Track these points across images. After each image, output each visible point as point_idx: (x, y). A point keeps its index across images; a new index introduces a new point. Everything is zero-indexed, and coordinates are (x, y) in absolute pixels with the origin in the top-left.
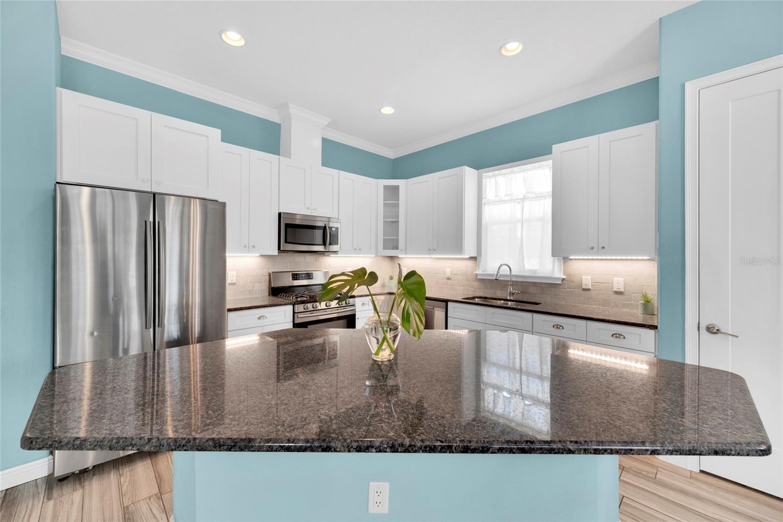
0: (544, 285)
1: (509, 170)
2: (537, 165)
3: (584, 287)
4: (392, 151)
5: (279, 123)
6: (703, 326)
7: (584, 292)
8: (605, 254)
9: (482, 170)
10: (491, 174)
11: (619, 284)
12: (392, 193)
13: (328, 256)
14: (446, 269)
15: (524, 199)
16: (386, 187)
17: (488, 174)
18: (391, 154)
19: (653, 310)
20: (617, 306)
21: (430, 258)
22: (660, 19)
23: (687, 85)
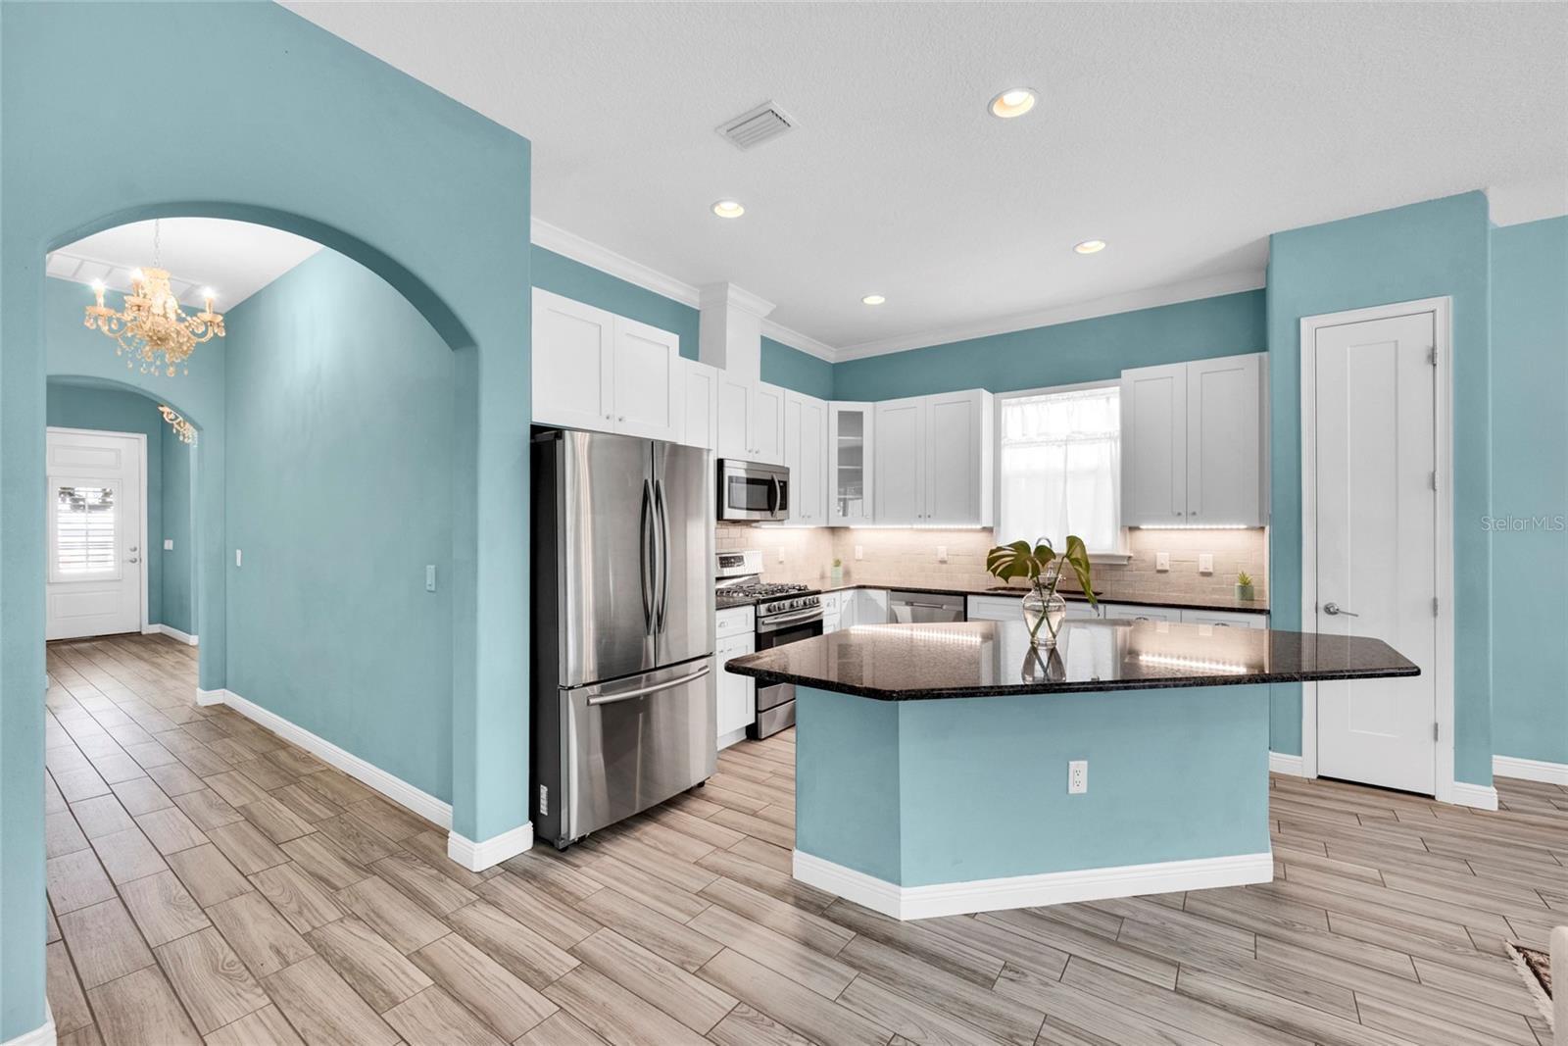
0: (1101, 568)
1: (1043, 397)
2: (1087, 392)
3: (1159, 568)
4: (835, 350)
5: (698, 308)
6: (1321, 605)
7: (1159, 575)
8: (1196, 521)
9: (1000, 395)
10: (1014, 401)
11: (1206, 563)
12: (851, 422)
13: (756, 527)
14: (939, 547)
15: (1067, 442)
16: (841, 414)
17: (1008, 400)
18: (832, 356)
19: (1252, 594)
20: (1204, 592)
21: (912, 529)
22: (1271, 236)
23: (1303, 321)
